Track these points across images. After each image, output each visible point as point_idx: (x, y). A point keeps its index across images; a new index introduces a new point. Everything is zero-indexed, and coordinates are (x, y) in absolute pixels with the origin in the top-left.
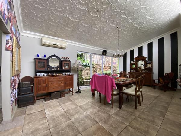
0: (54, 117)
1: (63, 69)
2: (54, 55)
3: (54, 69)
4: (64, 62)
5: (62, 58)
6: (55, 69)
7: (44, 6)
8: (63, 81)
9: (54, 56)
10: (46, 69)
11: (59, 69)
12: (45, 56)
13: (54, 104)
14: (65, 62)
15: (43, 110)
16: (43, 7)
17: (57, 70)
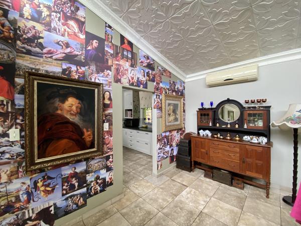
0: (181, 204)
1: (245, 127)
2: (228, 99)
3: (227, 125)
4: (248, 112)
5: (247, 102)
6: (229, 126)
7: (178, 41)
8: (238, 155)
9: (229, 101)
10: (211, 125)
11: (237, 126)
12: (212, 104)
13: (208, 189)
14: (251, 112)
15: (186, 186)
16: (178, 43)
17: (233, 129)
